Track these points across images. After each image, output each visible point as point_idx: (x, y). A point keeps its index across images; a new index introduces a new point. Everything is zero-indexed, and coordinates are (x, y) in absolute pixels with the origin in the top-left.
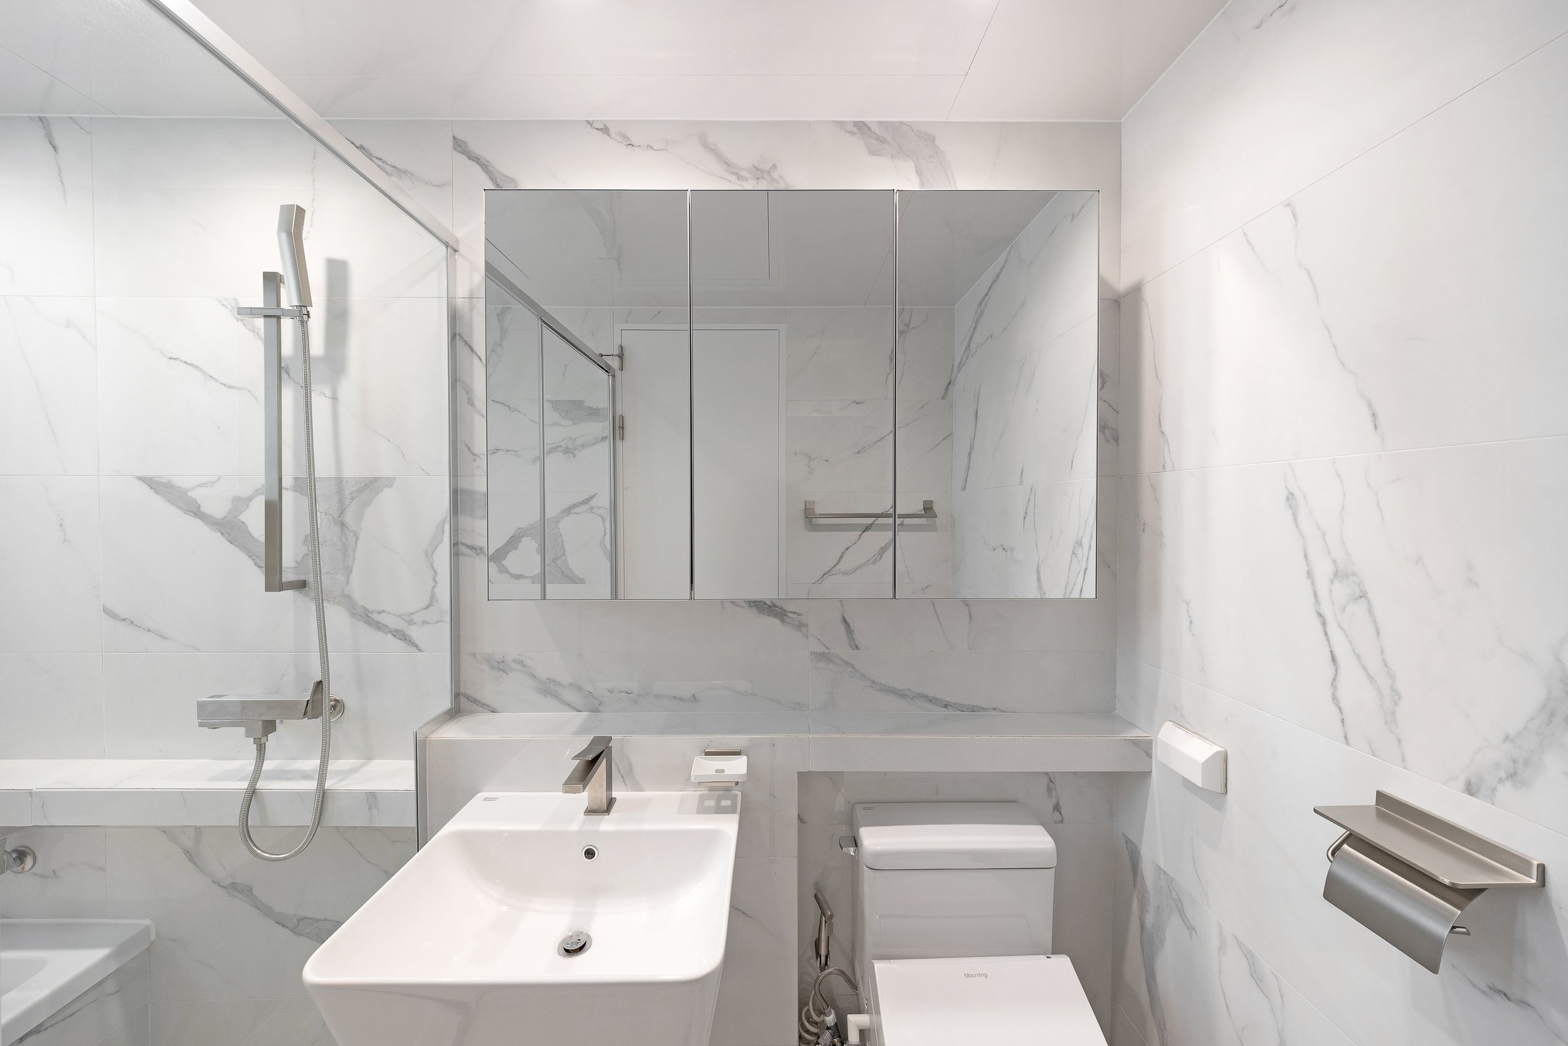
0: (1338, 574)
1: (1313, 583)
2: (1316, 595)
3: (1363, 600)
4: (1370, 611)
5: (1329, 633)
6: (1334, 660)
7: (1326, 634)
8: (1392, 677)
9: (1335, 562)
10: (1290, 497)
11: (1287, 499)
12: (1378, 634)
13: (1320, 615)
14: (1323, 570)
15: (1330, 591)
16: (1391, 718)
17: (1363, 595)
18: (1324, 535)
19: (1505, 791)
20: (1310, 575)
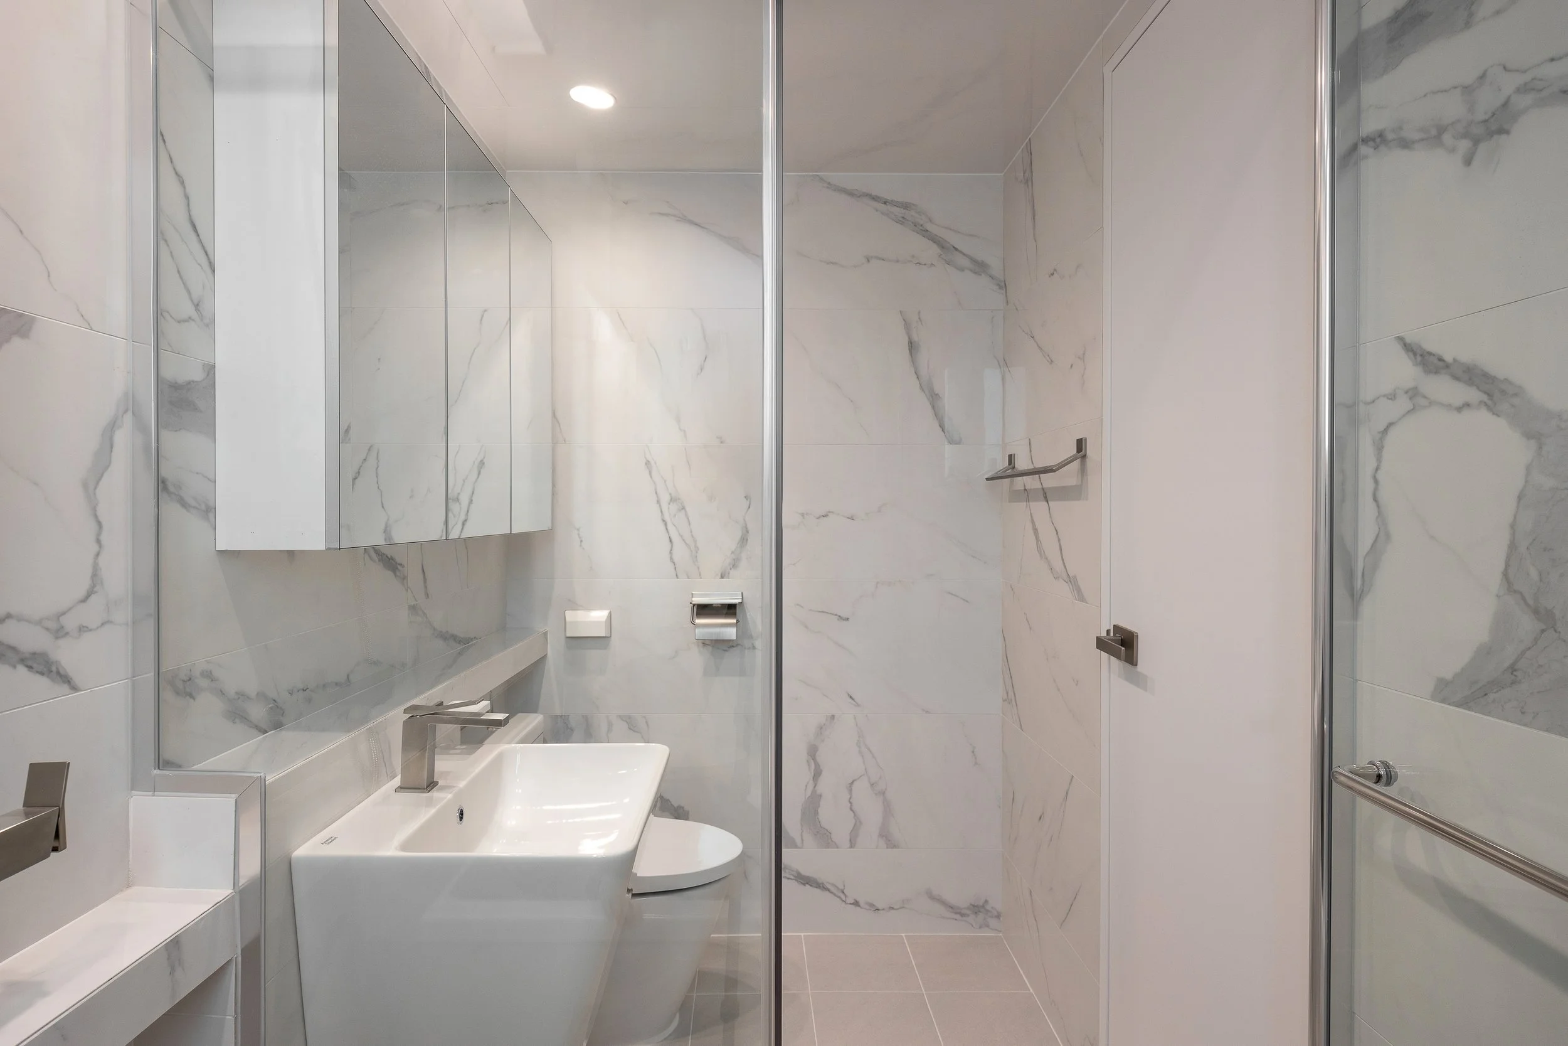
0: (673, 500)
1: (660, 506)
2: (661, 511)
3: (683, 511)
4: (686, 515)
5: (669, 528)
6: (671, 541)
7: (667, 529)
8: (695, 541)
9: (670, 494)
10: (648, 463)
11: (646, 464)
12: (689, 524)
13: (664, 521)
14: (665, 499)
15: (669, 508)
16: (695, 558)
17: (683, 508)
18: (665, 482)
19: (732, 572)
20: (658, 502)
